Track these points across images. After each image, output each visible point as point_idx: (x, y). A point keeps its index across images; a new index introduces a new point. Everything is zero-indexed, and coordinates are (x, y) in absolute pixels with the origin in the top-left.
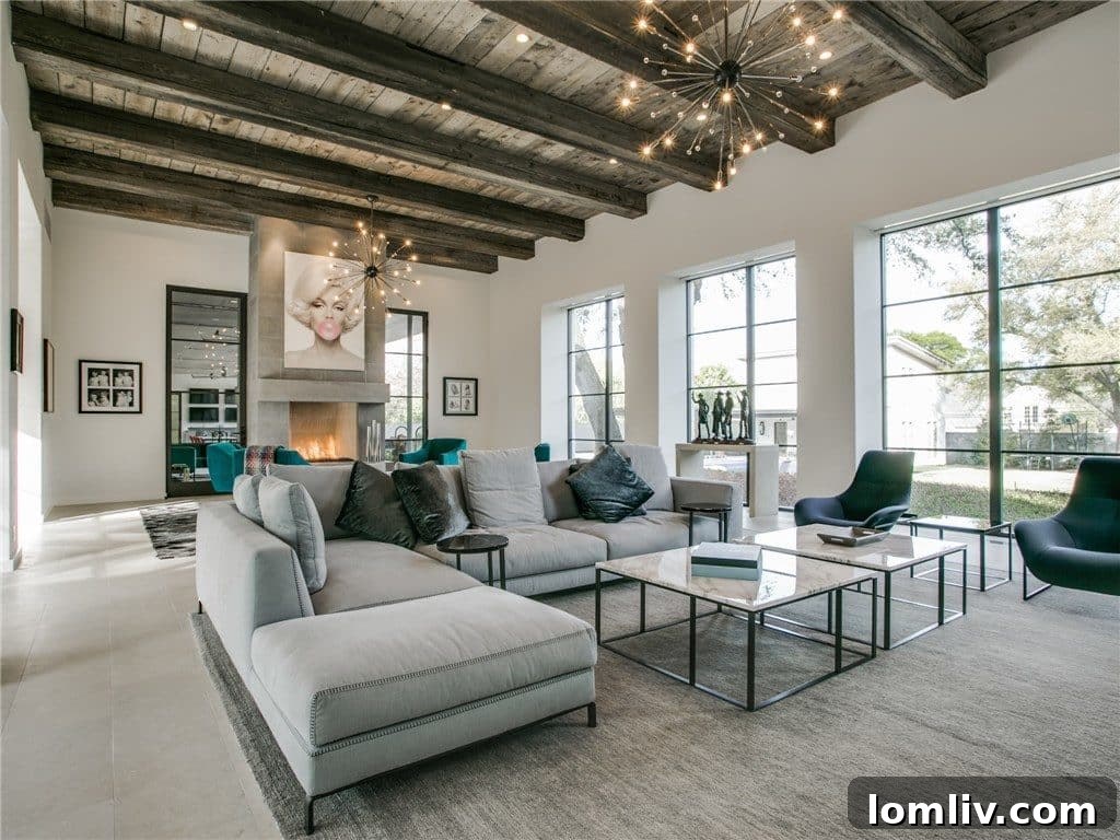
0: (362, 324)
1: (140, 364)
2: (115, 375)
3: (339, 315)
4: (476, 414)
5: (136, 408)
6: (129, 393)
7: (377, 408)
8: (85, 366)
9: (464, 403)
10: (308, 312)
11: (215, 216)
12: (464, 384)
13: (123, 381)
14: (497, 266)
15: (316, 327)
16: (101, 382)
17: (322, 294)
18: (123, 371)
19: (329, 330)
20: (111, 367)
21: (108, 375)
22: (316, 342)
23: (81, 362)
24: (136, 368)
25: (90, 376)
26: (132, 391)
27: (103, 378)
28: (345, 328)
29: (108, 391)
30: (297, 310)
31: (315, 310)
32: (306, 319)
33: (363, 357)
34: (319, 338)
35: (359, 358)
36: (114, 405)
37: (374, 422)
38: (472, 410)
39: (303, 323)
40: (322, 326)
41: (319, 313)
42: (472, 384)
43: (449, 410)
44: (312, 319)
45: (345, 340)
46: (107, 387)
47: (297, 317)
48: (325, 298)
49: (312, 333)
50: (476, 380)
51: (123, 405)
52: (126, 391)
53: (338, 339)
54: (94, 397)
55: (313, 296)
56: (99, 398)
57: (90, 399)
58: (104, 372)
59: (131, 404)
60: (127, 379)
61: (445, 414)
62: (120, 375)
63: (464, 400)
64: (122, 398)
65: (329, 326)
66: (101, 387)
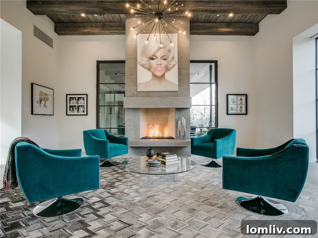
0: (177, 67)
1: (87, 95)
2: (78, 100)
3: (164, 63)
4: (246, 114)
5: (85, 113)
6: (83, 107)
7: (186, 111)
8: (69, 96)
9: (239, 108)
10: (148, 63)
11: (111, 26)
12: (239, 97)
13: (81, 102)
14: (258, 29)
15: (153, 70)
16: (74, 103)
17: (155, 53)
18: (81, 98)
19: (159, 71)
20: (77, 96)
21: (76, 100)
22: (152, 77)
23: (67, 95)
24: (85, 96)
25: (70, 100)
26: (84, 106)
27: (74, 101)
28: (167, 69)
29: (76, 106)
30: (143, 62)
31: (152, 61)
32: (148, 66)
33: (177, 83)
34: (154, 75)
35: (175, 84)
36: (78, 112)
37: (183, 118)
38: (244, 111)
39: (146, 68)
40: (156, 69)
41: (154, 63)
42: (244, 98)
43: (230, 112)
44: (151, 66)
45: (168, 75)
46: (75, 105)
47: (143, 66)
48: (156, 55)
49: (151, 73)
50: (246, 95)
51: (81, 112)
52: (82, 106)
53: (164, 75)
54: (71, 109)
55: (151, 54)
56: (73, 109)
57: (70, 110)
58: (74, 99)
59: (84, 112)
60: (82, 101)
61: (227, 114)
62: (80, 99)
63: (239, 106)
64: (81, 109)
65: (159, 69)
66: (73, 105)
